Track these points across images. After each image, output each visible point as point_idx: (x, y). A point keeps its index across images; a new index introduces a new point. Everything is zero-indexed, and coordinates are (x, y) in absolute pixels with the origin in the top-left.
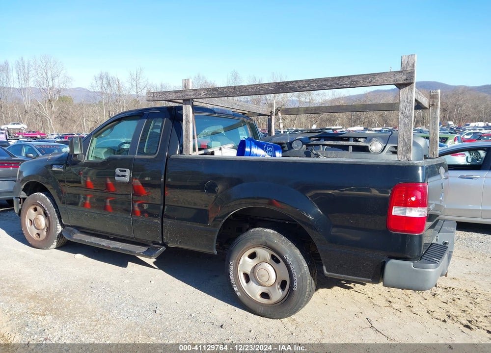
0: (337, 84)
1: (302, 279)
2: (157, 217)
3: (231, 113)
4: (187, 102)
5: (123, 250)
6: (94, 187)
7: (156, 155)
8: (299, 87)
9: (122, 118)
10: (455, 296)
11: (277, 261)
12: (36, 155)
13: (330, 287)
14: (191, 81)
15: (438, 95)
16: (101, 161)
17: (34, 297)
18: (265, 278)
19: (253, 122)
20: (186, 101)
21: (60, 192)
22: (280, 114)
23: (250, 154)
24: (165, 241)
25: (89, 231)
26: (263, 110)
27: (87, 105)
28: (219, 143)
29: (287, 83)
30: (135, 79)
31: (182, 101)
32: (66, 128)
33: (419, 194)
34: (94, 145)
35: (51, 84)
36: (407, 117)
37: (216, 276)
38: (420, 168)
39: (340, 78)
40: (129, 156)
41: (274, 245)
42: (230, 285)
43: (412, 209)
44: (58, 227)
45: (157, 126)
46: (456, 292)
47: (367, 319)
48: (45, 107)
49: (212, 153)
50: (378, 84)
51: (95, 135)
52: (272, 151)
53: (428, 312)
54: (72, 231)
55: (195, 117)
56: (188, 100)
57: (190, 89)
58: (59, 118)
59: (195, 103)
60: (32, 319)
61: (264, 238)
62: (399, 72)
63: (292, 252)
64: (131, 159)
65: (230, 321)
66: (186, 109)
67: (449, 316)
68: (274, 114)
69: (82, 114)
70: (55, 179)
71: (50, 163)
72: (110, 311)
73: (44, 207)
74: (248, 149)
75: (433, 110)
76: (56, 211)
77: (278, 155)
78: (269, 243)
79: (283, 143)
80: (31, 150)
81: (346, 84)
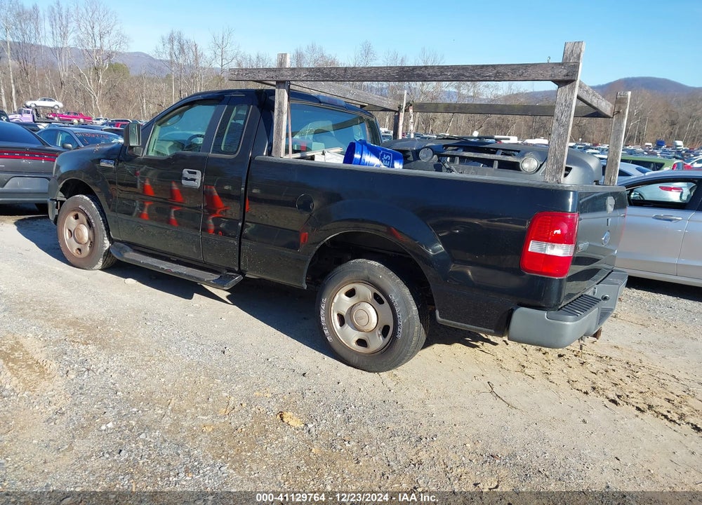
0: (478, 75)
1: (409, 324)
2: (234, 237)
3: (343, 104)
4: (282, 85)
5: (189, 276)
6: (155, 194)
7: (237, 153)
8: (429, 75)
9: (195, 101)
10: (609, 367)
11: (381, 302)
12: (75, 146)
13: (449, 342)
14: (288, 56)
15: (627, 99)
16: (165, 158)
17: (74, 323)
18: (364, 322)
19: (374, 120)
20: (280, 83)
21: (109, 196)
22: (411, 111)
23: (360, 162)
24: (242, 268)
25: (146, 250)
26: (389, 103)
27: (149, 78)
28: (323, 145)
29: (414, 68)
30: (220, 46)
31: (275, 83)
32: (118, 112)
33: (565, 227)
34: (156, 135)
35: (98, 45)
36: (563, 126)
37: (305, 318)
38: (571, 193)
39: (483, 66)
40: (201, 153)
41: (377, 281)
42: (320, 327)
43: (554, 246)
44: (105, 242)
45: (240, 115)
46: (612, 362)
47: (488, 382)
48: (89, 79)
49: (312, 158)
50: (531, 78)
51: (159, 122)
52: (390, 161)
53: (568, 382)
54: (122, 248)
55: (291, 107)
56: (284, 82)
57: (287, 67)
58: (108, 95)
59: (292, 87)
60: (71, 348)
61: (366, 272)
62: (559, 64)
63: (399, 291)
64: (204, 158)
65: (315, 369)
66: (279, 95)
67: (594, 388)
68: (403, 110)
69: (142, 92)
70: (103, 179)
71: (98, 157)
72: (166, 347)
73: (88, 214)
74: (357, 156)
75: (617, 119)
76: (103, 220)
77: (398, 166)
78: (372, 278)
79: (408, 151)
80: (70, 139)
81: (489, 76)
